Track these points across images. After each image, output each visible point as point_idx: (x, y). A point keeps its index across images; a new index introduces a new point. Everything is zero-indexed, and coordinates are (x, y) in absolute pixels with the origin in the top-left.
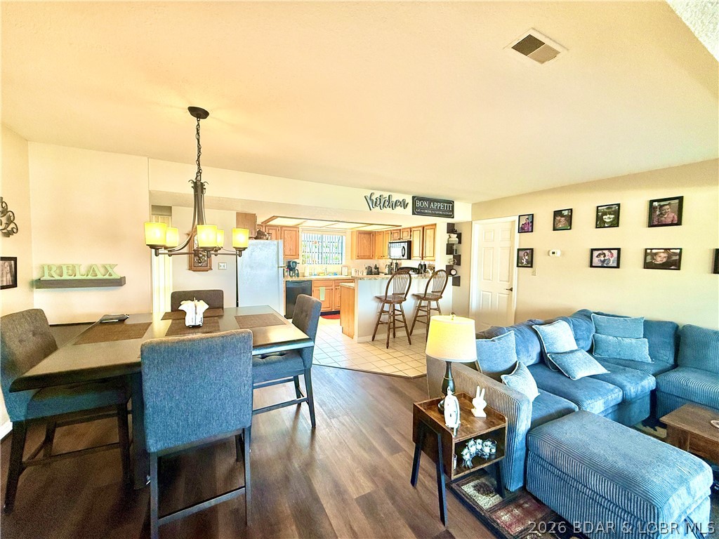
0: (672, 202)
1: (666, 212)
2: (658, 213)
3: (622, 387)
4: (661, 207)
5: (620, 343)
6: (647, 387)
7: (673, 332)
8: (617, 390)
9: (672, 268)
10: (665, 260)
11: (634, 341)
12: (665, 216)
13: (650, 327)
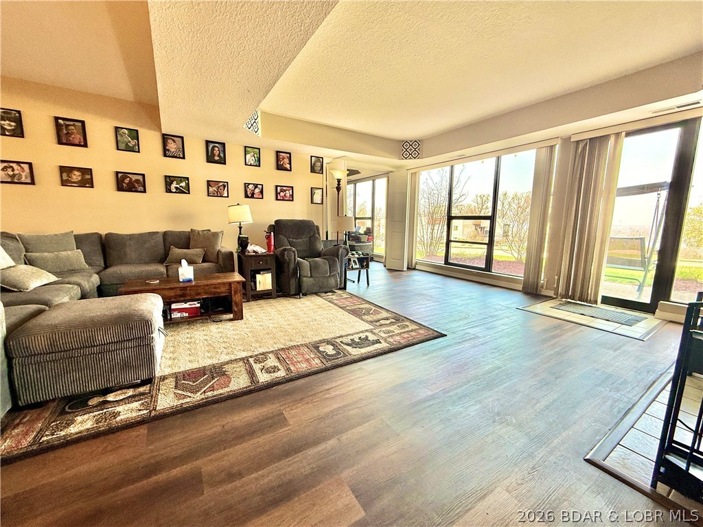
0: (77, 124)
1: (72, 132)
2: (65, 132)
3: (79, 285)
4: (67, 126)
5: (57, 257)
6: (95, 282)
7: (99, 241)
8: (76, 287)
9: (87, 185)
10: (79, 179)
11: (69, 253)
12: (73, 136)
13: (80, 240)
